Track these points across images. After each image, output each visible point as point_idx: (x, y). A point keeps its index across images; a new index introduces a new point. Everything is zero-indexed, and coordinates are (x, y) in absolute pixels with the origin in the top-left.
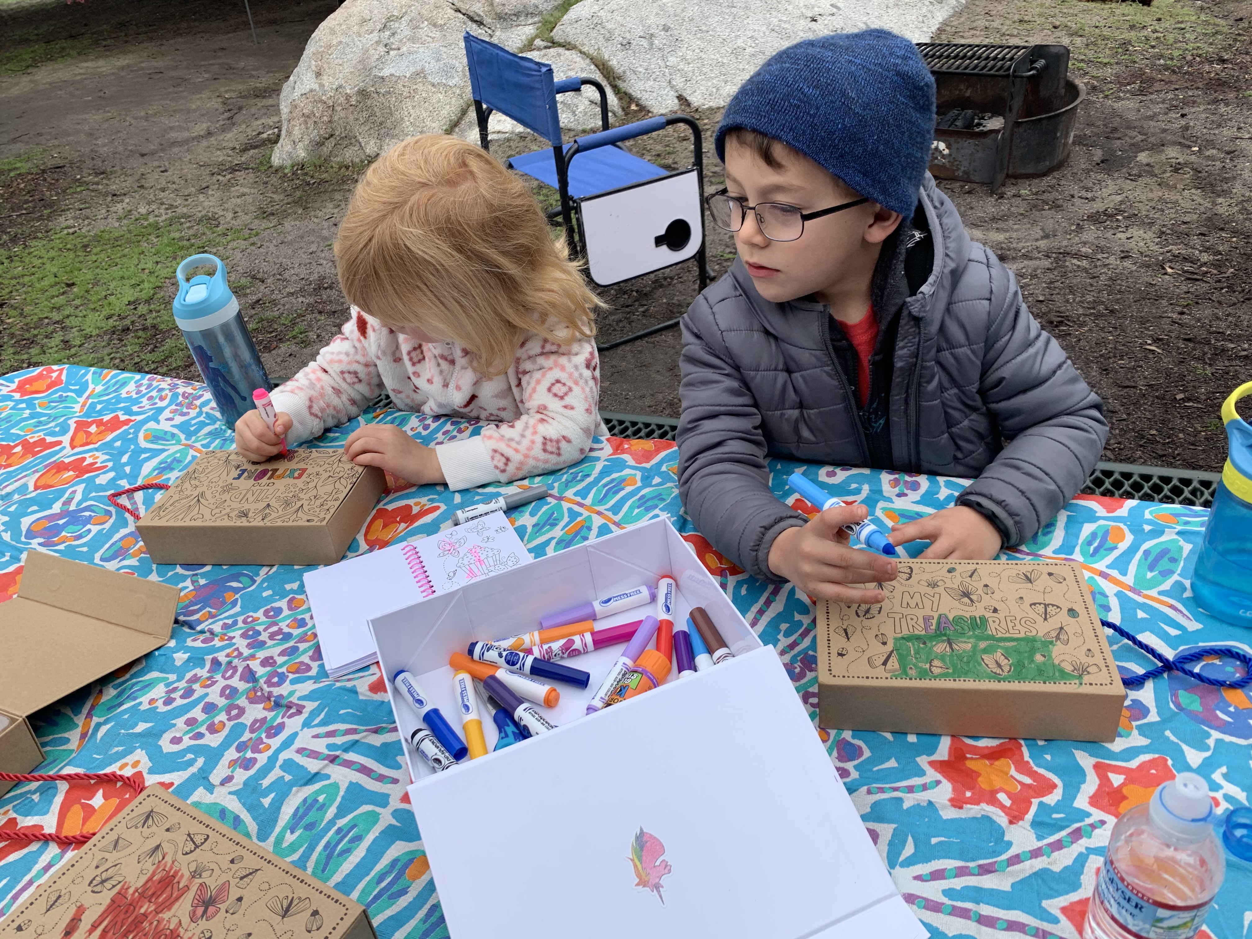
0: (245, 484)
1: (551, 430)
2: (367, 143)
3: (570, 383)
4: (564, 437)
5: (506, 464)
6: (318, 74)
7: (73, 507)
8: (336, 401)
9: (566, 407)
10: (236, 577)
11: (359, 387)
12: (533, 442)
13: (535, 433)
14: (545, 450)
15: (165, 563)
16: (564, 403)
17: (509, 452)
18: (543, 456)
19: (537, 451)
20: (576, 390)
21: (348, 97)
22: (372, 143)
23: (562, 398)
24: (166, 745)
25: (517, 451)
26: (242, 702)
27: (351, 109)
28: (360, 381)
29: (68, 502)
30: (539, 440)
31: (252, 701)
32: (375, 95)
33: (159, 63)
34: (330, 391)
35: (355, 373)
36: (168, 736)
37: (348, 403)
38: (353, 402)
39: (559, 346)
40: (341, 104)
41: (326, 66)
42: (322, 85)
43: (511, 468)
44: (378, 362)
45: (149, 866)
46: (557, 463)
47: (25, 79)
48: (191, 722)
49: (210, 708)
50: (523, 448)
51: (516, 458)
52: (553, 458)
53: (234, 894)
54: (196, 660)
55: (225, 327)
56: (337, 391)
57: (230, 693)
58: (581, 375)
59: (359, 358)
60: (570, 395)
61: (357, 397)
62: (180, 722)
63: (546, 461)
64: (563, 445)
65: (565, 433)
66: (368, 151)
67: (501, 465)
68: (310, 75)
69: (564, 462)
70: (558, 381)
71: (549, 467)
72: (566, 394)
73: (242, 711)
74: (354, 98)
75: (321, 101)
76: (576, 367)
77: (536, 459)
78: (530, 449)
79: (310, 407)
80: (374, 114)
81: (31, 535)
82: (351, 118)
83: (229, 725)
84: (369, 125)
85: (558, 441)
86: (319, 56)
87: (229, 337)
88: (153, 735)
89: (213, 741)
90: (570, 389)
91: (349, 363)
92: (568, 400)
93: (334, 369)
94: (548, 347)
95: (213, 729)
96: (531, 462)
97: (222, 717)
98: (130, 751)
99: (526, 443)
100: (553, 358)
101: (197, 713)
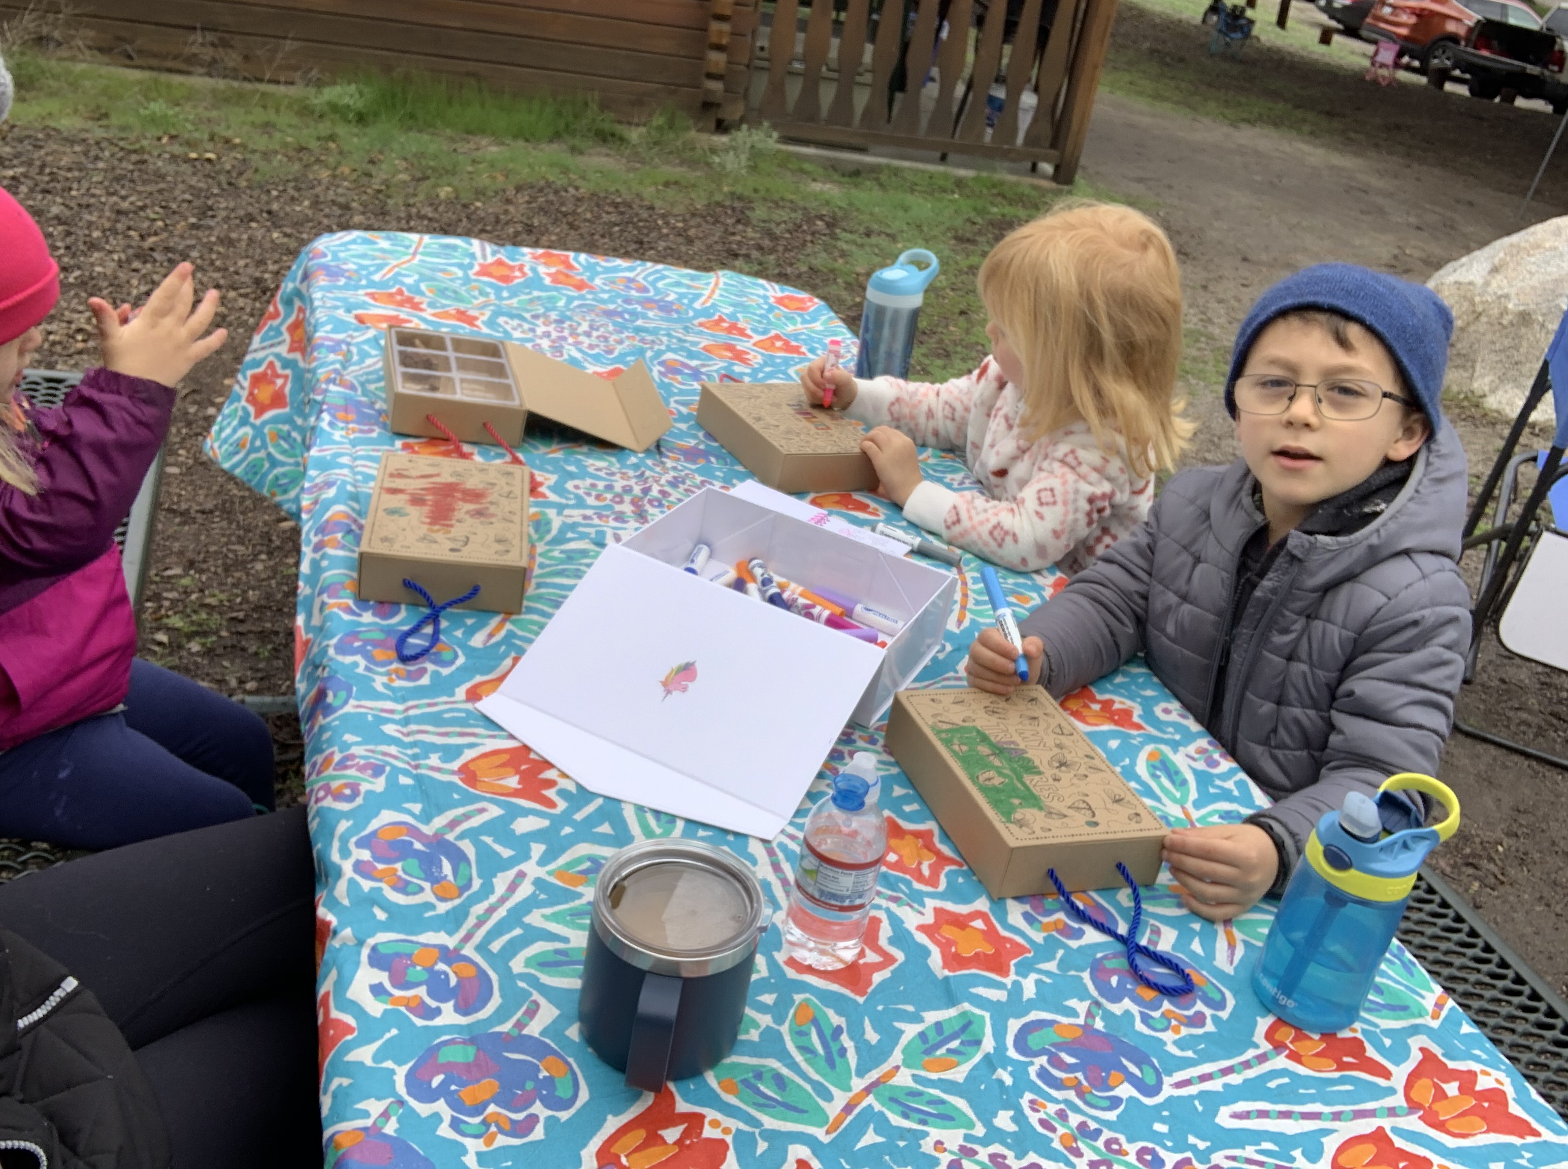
0: (790, 410)
1: (1008, 521)
2: (1483, 376)
3: (1059, 499)
4: (1014, 535)
5: (954, 523)
6: (1495, 270)
7: (703, 370)
8: (922, 420)
9: (1037, 513)
10: (718, 457)
11: (949, 423)
12: (988, 520)
13: (996, 514)
14: (991, 533)
15: (700, 424)
16: (1039, 509)
17: (964, 516)
18: (986, 536)
19: (984, 530)
20: (1059, 509)
21: (1505, 311)
22: (1487, 380)
23: (1041, 504)
24: (570, 485)
25: (970, 518)
26: (627, 498)
27: (1497, 327)
28: (953, 419)
29: (703, 366)
30: (994, 521)
31: (633, 502)
32: (1537, 327)
33: (1376, 182)
34: (924, 408)
35: (954, 409)
36: (576, 482)
37: (930, 430)
38: (936, 434)
39: (1080, 464)
40: (1489, 316)
41: (1511, 265)
42: (1487, 284)
43: (957, 529)
44: (973, 410)
45: (481, 486)
46: (993, 553)
47: (1226, 129)
48: (593, 486)
49: (609, 488)
50: (977, 519)
51: (966, 523)
52: (993, 544)
53: (493, 520)
54: (636, 467)
55: (896, 312)
56: (930, 414)
57: (627, 490)
58: (1075, 501)
59: (965, 399)
60: (1051, 508)
61: (942, 432)
62: (589, 481)
63: (986, 544)
64: (1009, 540)
65: (1017, 531)
66: (1475, 385)
67: (950, 521)
68: (1487, 266)
69: (1001, 558)
70: (1052, 490)
71: (987, 551)
72: (1047, 504)
73: (621, 502)
74: (1510, 317)
75: (1473, 303)
76: (1077, 492)
77: (980, 536)
78: (981, 523)
79: (892, 404)
80: (1517, 348)
81: (662, 363)
82: (1489, 337)
83: (608, 502)
84: (1502, 356)
85: (1007, 533)
86: (1517, 250)
87: (894, 323)
88: (571, 476)
89: (591, 501)
90: (1055, 503)
91: (957, 399)
92: (1044, 510)
93: (944, 396)
94: (1070, 459)
95: (598, 497)
96: (974, 536)
97: (609, 496)
98: (552, 472)
99: (982, 517)
100: (1066, 470)
101: (601, 485)
